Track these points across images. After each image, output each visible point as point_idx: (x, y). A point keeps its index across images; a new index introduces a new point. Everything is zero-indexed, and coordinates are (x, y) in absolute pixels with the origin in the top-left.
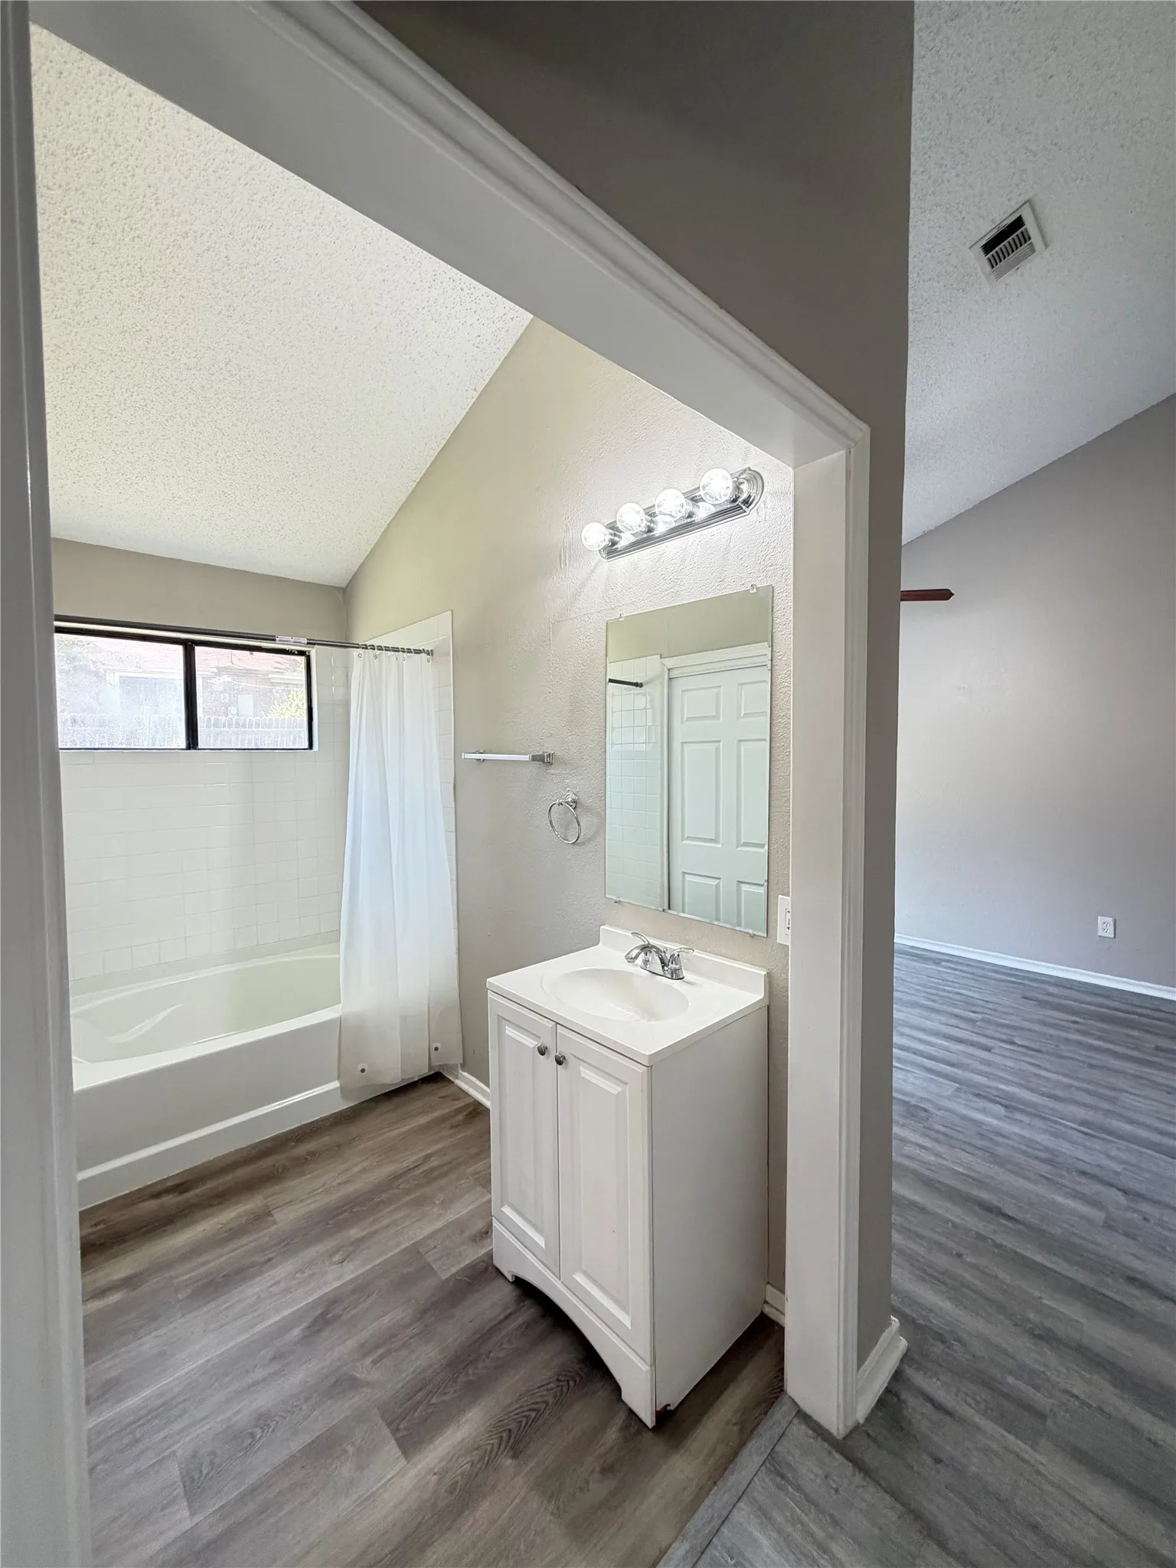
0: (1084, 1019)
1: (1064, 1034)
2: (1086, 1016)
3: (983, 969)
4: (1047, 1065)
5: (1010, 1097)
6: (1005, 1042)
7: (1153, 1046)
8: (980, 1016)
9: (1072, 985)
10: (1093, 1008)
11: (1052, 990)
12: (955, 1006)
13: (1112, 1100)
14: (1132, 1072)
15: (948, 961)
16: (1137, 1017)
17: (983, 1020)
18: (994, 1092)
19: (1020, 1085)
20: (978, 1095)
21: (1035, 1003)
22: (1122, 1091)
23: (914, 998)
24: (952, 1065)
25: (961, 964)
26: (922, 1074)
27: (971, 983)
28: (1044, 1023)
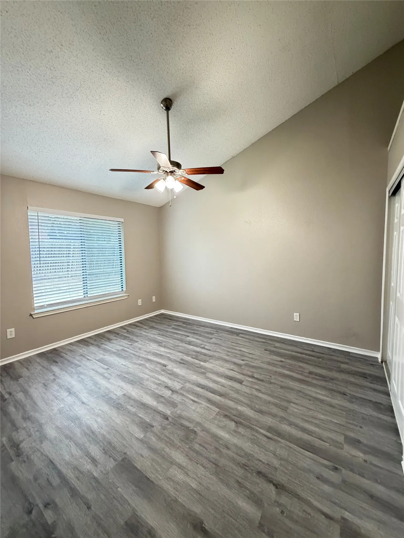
0: (285, 359)
1: (275, 369)
2: (286, 357)
3: (254, 336)
4: (263, 390)
5: (240, 415)
6: (250, 376)
7: (308, 371)
8: (244, 362)
9: (285, 341)
10: (290, 353)
11: (277, 345)
12: (235, 357)
13: (285, 409)
14: (297, 388)
15: (242, 333)
16: (304, 355)
17: (246, 365)
18: (234, 412)
19: (248, 406)
20: (226, 416)
21: (268, 352)
22: (289, 402)
23: (221, 355)
24: (221, 395)
25: (246, 334)
26: (204, 404)
27: (247, 344)
28: (269, 363)
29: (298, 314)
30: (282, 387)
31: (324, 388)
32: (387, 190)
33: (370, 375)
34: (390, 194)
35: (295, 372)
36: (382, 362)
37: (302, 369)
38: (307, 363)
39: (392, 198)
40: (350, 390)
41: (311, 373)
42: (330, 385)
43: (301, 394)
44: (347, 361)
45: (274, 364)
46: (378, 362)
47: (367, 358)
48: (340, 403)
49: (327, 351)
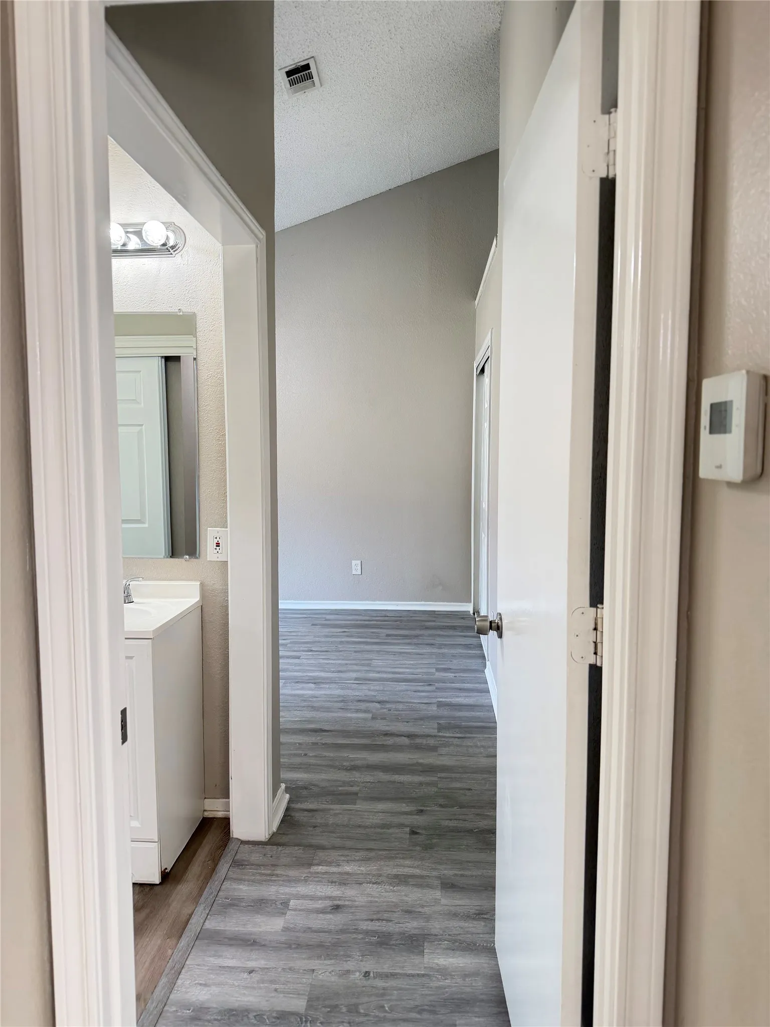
0: (348, 629)
1: (339, 640)
3: (284, 613)
4: (332, 657)
5: (316, 678)
6: (307, 651)
7: (384, 635)
8: (288, 641)
10: (351, 622)
11: (329, 617)
13: (369, 665)
14: (376, 649)
16: (375, 622)
17: (291, 643)
18: (307, 678)
19: (319, 671)
21: (320, 626)
22: (370, 660)
29: (359, 562)
30: (356, 652)
31: (409, 644)
32: (475, 365)
33: (460, 627)
34: (478, 372)
35: (368, 638)
36: (474, 614)
37: (377, 634)
38: (381, 628)
39: (481, 377)
40: (439, 641)
41: (388, 635)
42: (415, 641)
43: (381, 653)
44: (434, 619)
45: (333, 636)
46: (470, 615)
47: (456, 613)
48: (429, 651)
49: (404, 614)
